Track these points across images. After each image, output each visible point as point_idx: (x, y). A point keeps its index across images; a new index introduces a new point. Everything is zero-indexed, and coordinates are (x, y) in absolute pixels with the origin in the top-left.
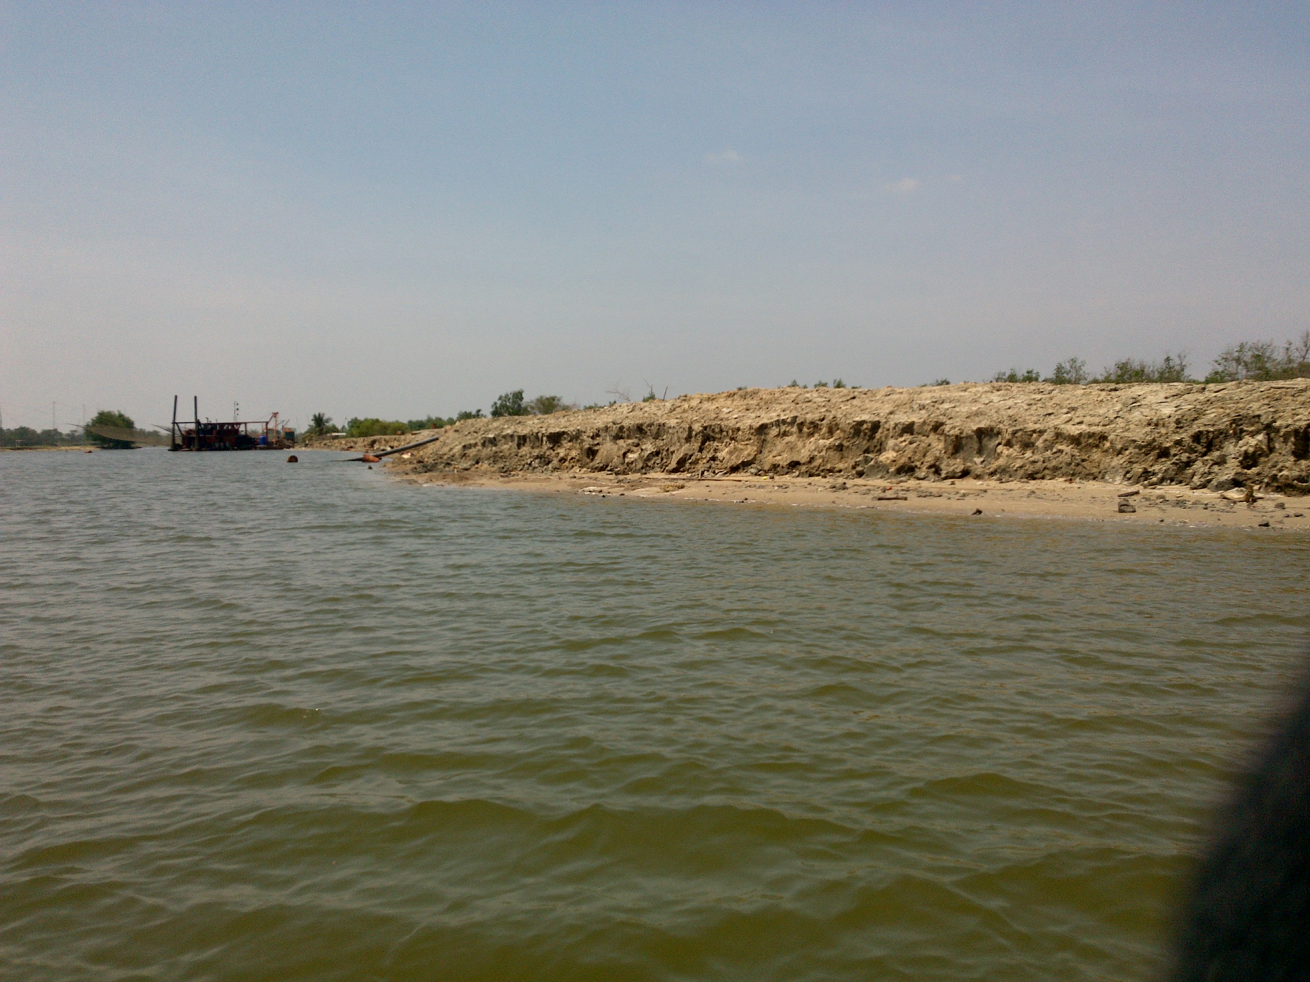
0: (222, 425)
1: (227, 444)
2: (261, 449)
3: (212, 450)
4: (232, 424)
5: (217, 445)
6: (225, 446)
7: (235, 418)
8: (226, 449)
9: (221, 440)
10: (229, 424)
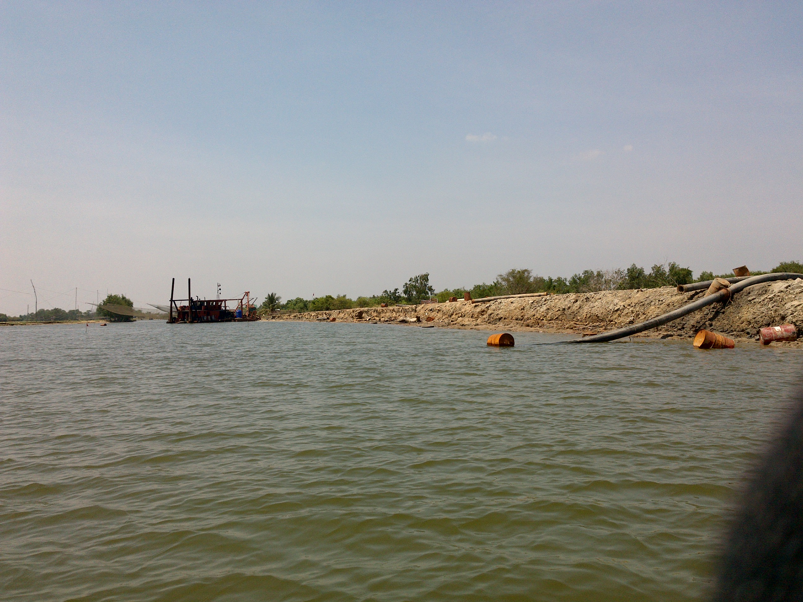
0: (208, 302)
1: (213, 318)
2: (239, 321)
3: (201, 322)
4: (217, 301)
5: (205, 318)
6: (211, 318)
7: (218, 296)
8: (212, 321)
9: (208, 314)
10: (213, 301)
